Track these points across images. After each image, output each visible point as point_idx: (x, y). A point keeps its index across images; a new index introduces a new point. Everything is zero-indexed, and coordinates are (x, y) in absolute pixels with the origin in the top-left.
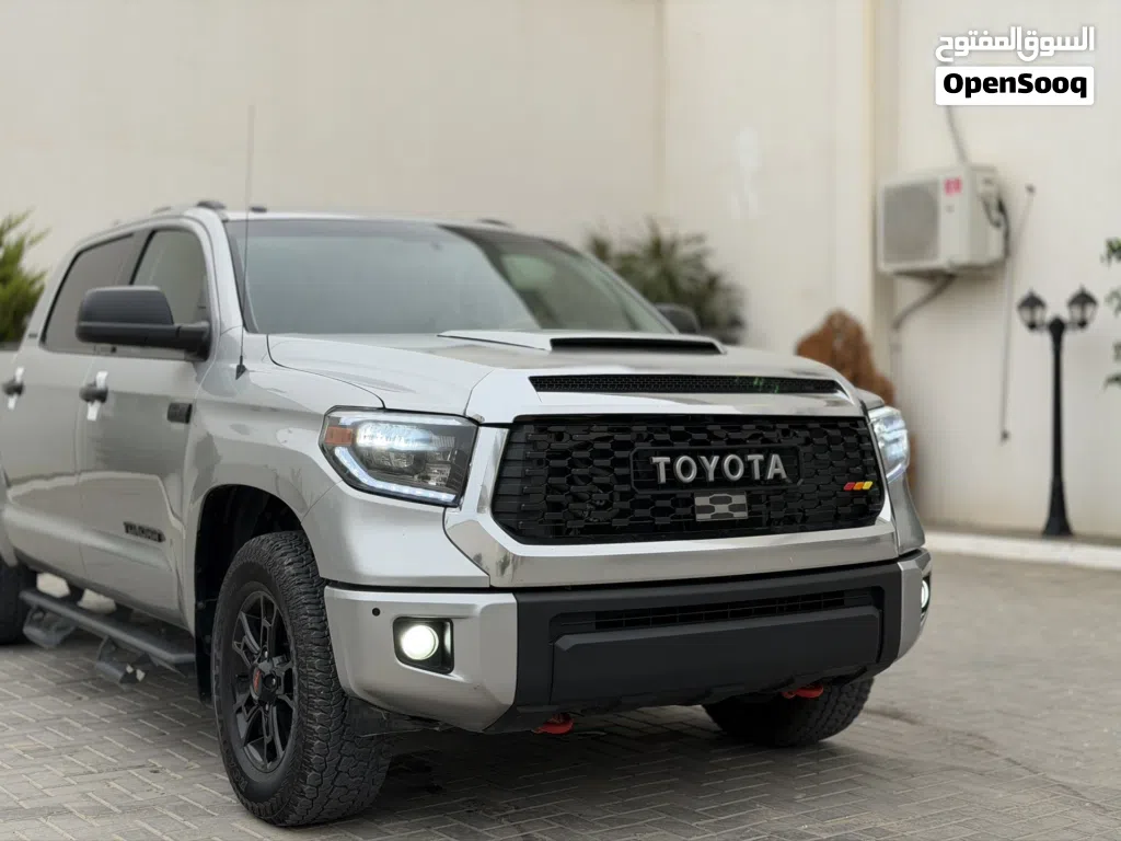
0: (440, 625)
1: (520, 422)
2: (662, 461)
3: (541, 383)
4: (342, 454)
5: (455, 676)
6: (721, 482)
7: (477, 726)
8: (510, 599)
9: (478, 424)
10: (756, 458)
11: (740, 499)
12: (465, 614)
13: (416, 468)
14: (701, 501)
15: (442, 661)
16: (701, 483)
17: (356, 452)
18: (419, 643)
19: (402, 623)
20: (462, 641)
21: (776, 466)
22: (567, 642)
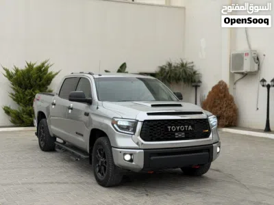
0: (131, 155)
1: (145, 121)
2: (169, 127)
3: (149, 114)
4: (115, 125)
5: (133, 163)
6: (180, 130)
7: (137, 171)
8: (142, 151)
9: (138, 121)
10: (186, 126)
11: (183, 134)
12: (135, 153)
13: (127, 128)
14: (176, 134)
15: (131, 160)
16: (176, 131)
17: (117, 125)
18: (128, 157)
19: (125, 154)
20: (135, 158)
21: (190, 128)
22: (152, 158)
